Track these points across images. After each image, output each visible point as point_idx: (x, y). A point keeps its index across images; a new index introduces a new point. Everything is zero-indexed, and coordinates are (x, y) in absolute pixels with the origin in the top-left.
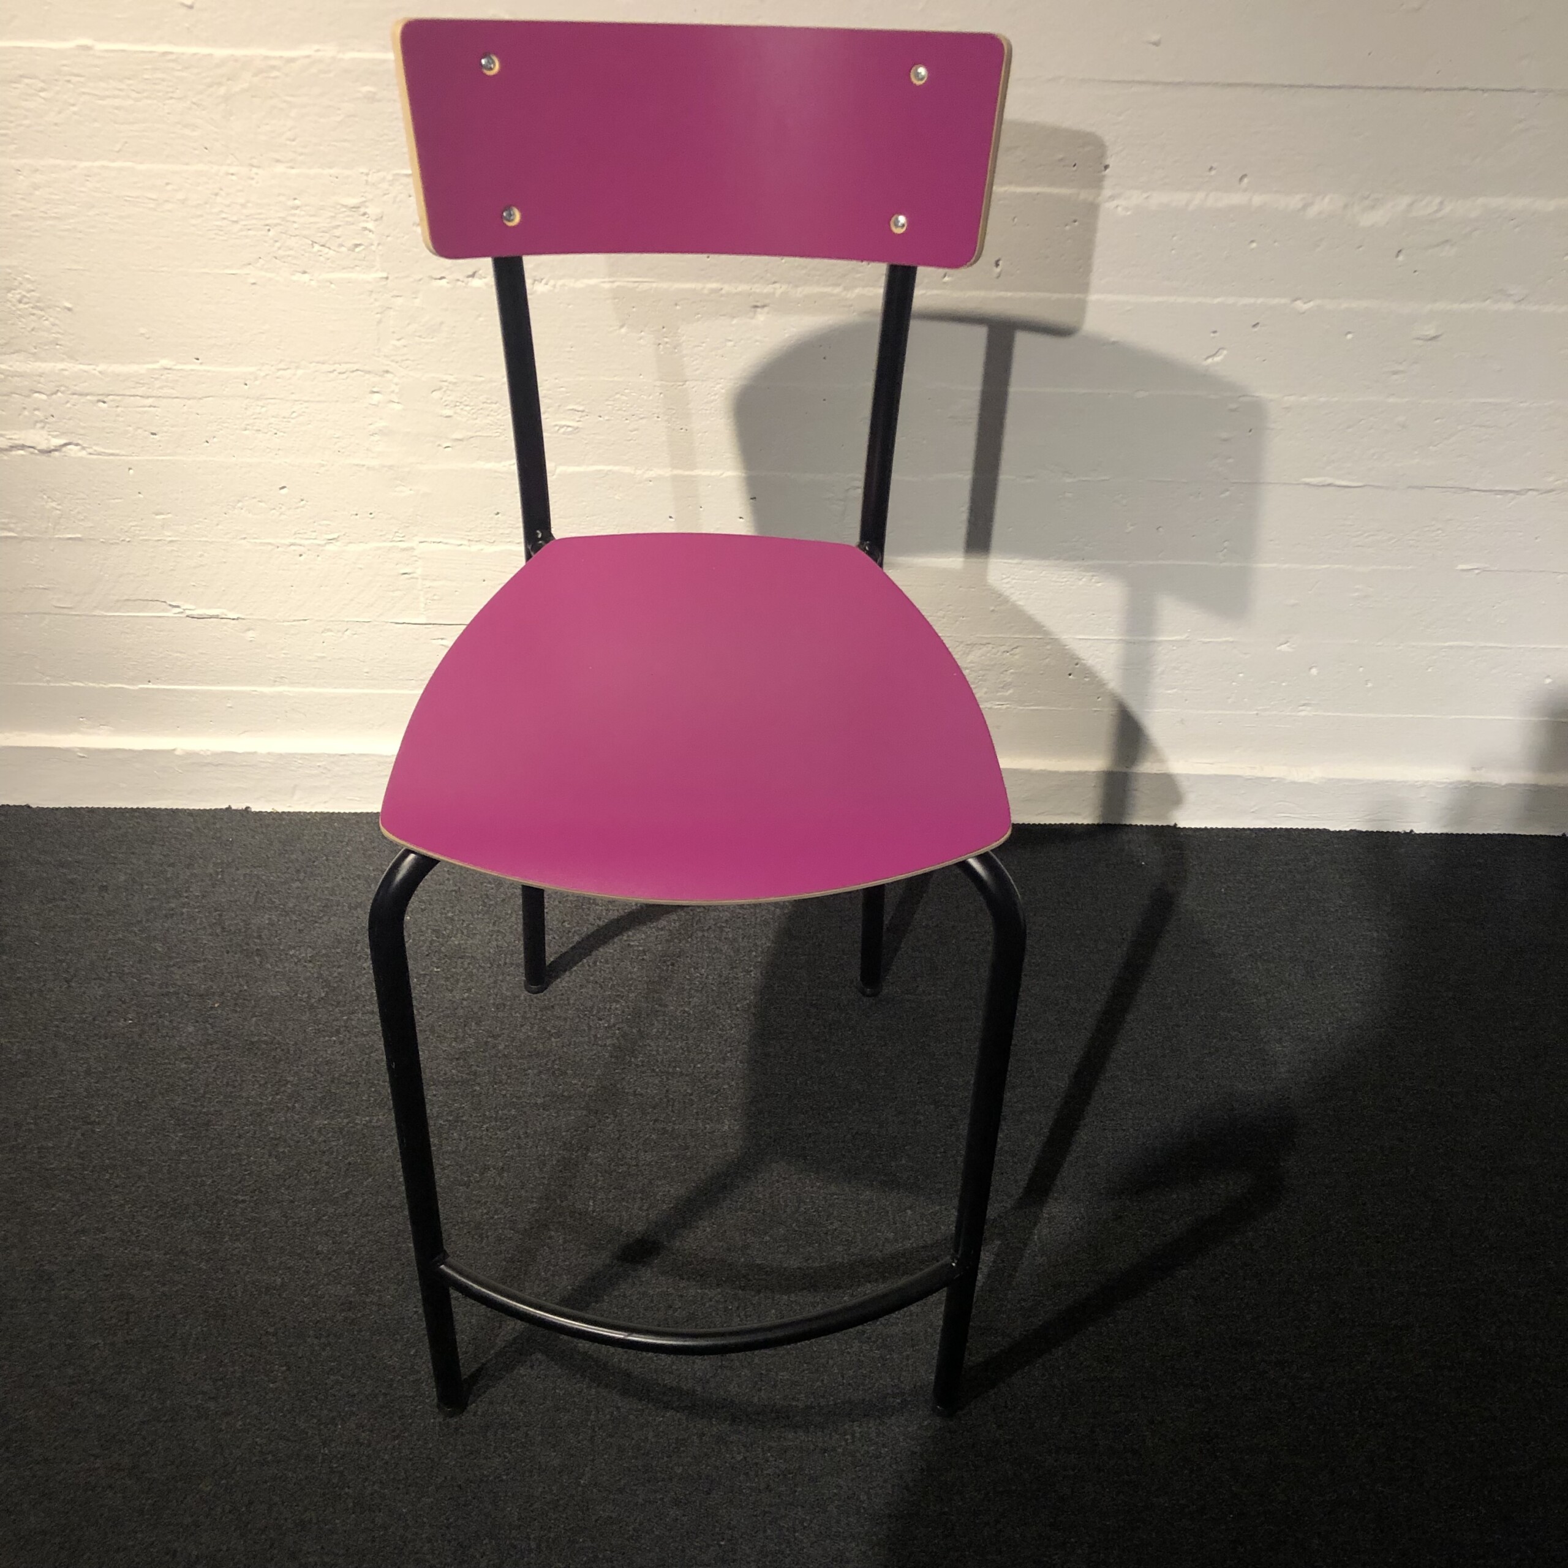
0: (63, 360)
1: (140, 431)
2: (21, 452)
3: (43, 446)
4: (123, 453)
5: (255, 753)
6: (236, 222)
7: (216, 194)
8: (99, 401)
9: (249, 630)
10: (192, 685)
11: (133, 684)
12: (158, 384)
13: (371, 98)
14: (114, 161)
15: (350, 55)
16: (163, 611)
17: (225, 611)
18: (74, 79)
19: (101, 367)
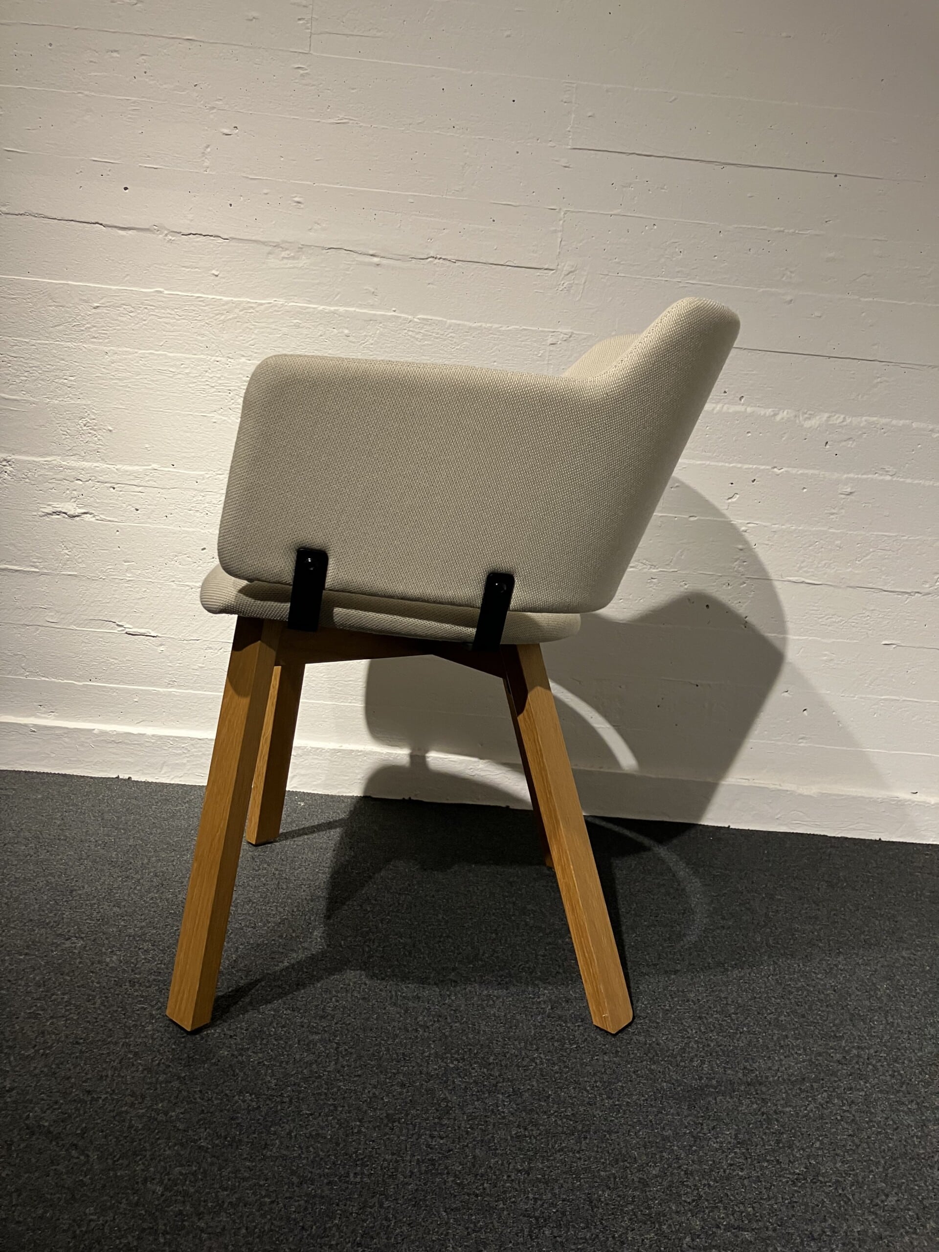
0: (98, 461)
1: (129, 507)
2: (58, 517)
3: (71, 513)
4: (116, 520)
5: (143, 735)
6: (213, 387)
7: (206, 371)
8: (111, 487)
9: (161, 645)
10: (116, 684)
11: (79, 681)
12: (147, 478)
13: (297, 326)
14: (157, 350)
15: (290, 304)
16: (112, 628)
17: (150, 631)
18: (149, 307)
19: (118, 467)
